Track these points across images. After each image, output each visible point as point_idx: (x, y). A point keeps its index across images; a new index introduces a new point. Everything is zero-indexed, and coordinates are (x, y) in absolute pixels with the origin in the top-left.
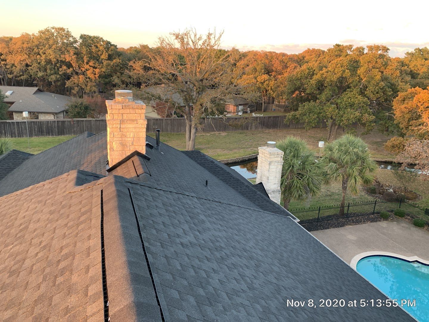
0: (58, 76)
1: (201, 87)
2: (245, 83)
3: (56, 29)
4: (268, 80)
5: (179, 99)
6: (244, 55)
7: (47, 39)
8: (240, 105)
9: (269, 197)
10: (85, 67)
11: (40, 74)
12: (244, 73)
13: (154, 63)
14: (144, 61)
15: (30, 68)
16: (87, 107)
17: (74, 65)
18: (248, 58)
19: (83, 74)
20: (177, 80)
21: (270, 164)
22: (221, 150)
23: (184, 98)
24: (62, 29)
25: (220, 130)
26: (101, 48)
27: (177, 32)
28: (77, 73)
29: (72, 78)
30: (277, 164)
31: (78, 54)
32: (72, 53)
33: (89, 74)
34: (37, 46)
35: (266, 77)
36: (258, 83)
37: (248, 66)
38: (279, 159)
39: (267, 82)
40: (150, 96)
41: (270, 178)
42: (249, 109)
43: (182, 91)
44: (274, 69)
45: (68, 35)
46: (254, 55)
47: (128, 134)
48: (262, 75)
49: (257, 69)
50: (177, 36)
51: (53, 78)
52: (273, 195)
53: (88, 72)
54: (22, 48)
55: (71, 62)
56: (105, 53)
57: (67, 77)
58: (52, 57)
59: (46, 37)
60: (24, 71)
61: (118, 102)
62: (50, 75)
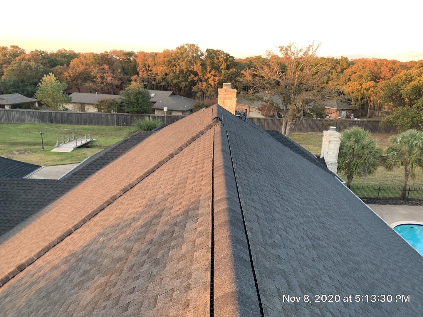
0: (187, 83)
1: (296, 90)
2: (350, 89)
3: (189, 45)
4: (373, 86)
5: (278, 100)
6: (353, 63)
7: (182, 54)
8: (343, 110)
9: (327, 167)
10: (207, 75)
11: (175, 81)
12: (349, 80)
13: (260, 71)
14: (253, 69)
15: (168, 76)
17: (199, 74)
18: (355, 66)
19: (206, 81)
20: (280, 85)
21: (329, 142)
22: (313, 146)
23: (283, 99)
24: (193, 45)
25: (317, 131)
26: (221, 60)
27: (282, 45)
28: (201, 81)
29: (197, 85)
30: (335, 143)
31: (203, 65)
32: (199, 64)
33: (211, 81)
34: (174, 59)
35: (372, 83)
36: (362, 89)
37: (355, 73)
38: (337, 139)
39: (372, 89)
40: (255, 98)
41: (329, 153)
42: (353, 114)
43: (282, 94)
44: (381, 76)
45: (197, 50)
46: (363, 63)
47: (227, 105)
48: (368, 82)
49: (364, 76)
50: (282, 49)
51: (183, 84)
52: (331, 166)
53: (209, 79)
54: (164, 61)
55: (198, 72)
56: (224, 63)
57: (194, 83)
58: (184, 68)
59: (181, 52)
60: (163, 79)
61: (224, 89)
62: (182, 82)
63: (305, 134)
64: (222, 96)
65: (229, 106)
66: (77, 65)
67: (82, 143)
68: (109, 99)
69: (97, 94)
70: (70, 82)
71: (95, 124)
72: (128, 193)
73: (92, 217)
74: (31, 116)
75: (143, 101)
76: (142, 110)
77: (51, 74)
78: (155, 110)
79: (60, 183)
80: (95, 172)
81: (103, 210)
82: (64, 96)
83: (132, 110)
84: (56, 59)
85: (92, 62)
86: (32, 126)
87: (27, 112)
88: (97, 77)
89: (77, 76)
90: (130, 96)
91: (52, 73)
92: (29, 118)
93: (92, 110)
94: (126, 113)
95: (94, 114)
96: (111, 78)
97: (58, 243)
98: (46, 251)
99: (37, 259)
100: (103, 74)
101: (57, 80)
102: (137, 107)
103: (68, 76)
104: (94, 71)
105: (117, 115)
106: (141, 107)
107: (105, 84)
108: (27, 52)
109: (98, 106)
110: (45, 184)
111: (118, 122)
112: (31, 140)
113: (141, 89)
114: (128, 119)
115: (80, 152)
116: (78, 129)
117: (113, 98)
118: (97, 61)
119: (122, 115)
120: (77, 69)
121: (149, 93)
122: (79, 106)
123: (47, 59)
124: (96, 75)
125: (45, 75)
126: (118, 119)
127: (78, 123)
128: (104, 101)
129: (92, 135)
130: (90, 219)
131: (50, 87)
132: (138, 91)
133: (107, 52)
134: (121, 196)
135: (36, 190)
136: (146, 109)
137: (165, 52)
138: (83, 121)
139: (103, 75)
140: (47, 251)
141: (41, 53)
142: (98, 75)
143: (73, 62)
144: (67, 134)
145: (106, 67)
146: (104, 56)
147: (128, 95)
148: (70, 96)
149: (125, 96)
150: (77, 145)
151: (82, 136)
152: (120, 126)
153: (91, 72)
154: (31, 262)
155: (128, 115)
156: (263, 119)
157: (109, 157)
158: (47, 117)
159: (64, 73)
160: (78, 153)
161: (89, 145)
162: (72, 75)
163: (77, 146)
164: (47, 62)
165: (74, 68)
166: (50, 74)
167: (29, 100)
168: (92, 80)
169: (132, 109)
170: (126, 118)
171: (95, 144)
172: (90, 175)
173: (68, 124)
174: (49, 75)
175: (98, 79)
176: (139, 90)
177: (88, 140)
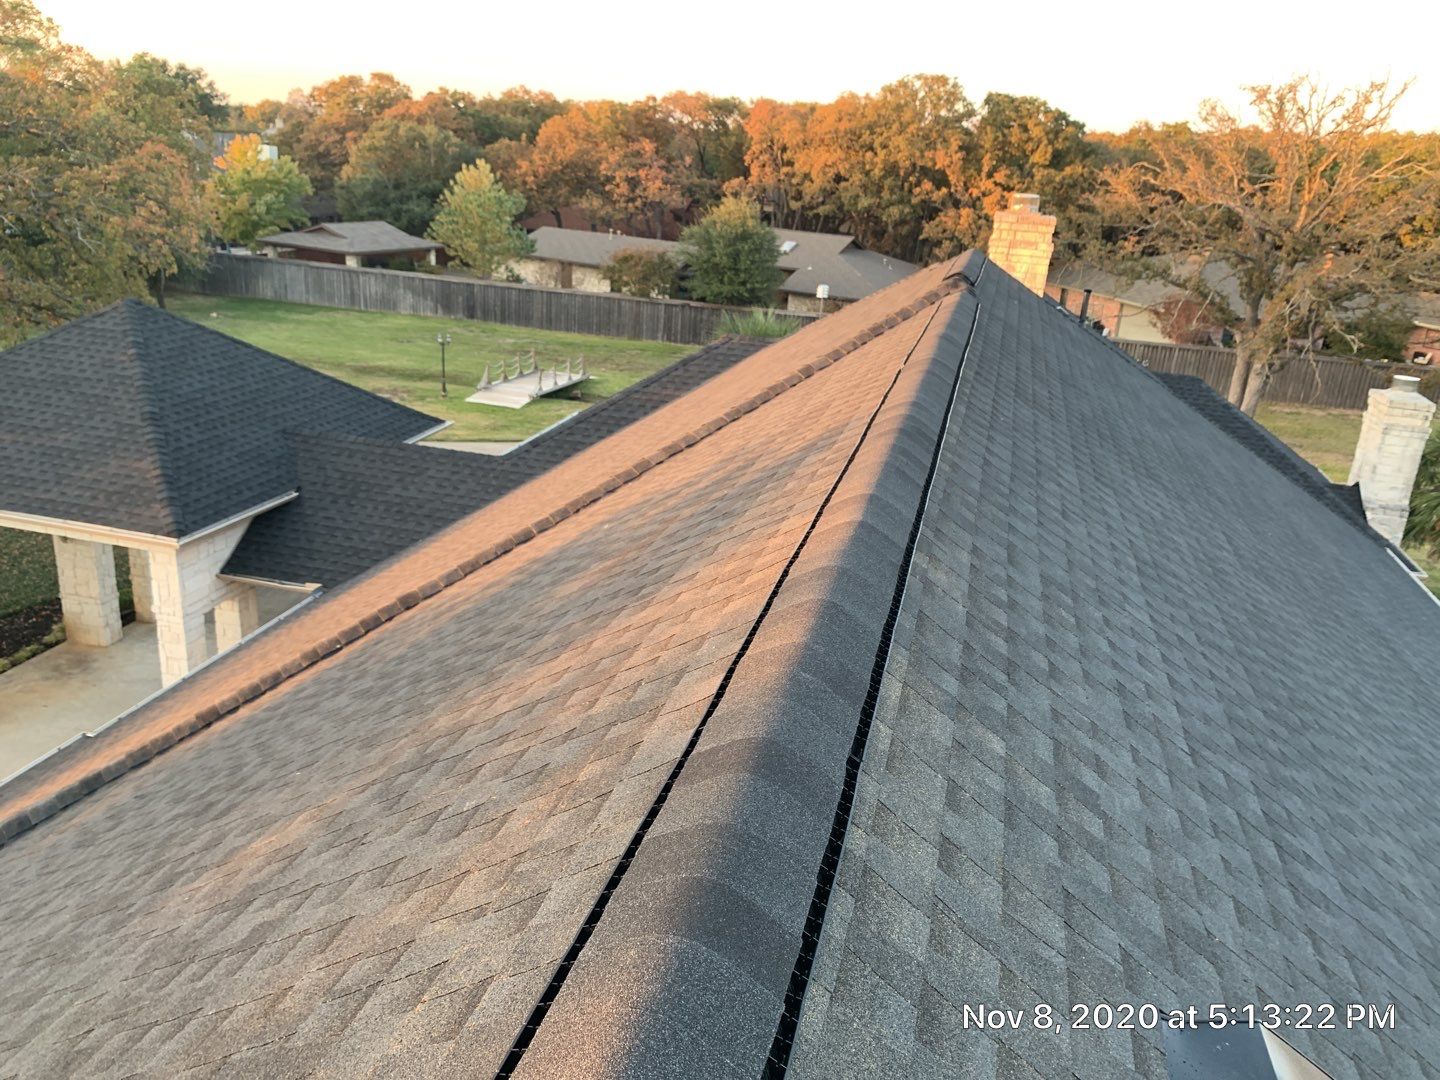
0: (907, 210)
1: (1299, 248)
3: (926, 79)
5: (1226, 282)
7: (899, 108)
9: (1365, 518)
10: (981, 184)
11: (865, 202)
13: (1171, 172)
14: (1143, 167)
15: (843, 184)
17: (952, 179)
19: (974, 204)
20: (1239, 229)
21: (1386, 430)
23: (1245, 280)
24: (943, 80)
26: (1036, 132)
27: (1264, 82)
28: (956, 204)
29: (942, 217)
30: (1407, 434)
31: (970, 148)
32: (954, 144)
33: (989, 206)
34: (871, 128)
38: (1418, 422)
40: (1139, 269)
41: (1381, 469)
43: (1243, 260)
45: (954, 96)
47: (1019, 265)
50: (1262, 95)
51: (895, 211)
52: (1380, 516)
54: (836, 132)
55: (948, 172)
56: (1046, 146)
57: (930, 211)
58: (902, 158)
59: (898, 103)
60: (828, 194)
61: (1014, 213)
62: (888, 207)
63: (1319, 413)
64: (1004, 235)
65: (1024, 269)
66: (560, 138)
67: (556, 383)
68: (648, 252)
69: (611, 235)
70: (535, 193)
71: (599, 332)
72: (679, 457)
73: (584, 507)
74: (414, 292)
75: (753, 262)
76: (746, 295)
77: (480, 162)
78: (790, 298)
79: (494, 465)
80: (592, 444)
81: (612, 491)
82: (514, 233)
83: (716, 290)
84: (497, 116)
85: (605, 131)
86: (417, 323)
87: (404, 277)
88: (618, 180)
89: (555, 173)
90: (715, 245)
91: (483, 161)
92: (410, 298)
93: (594, 285)
94: (698, 300)
95: (598, 297)
96: (659, 183)
97: (498, 557)
98: (468, 570)
99: (446, 586)
100: (637, 170)
101: (496, 182)
102: (731, 282)
103: (530, 172)
104: (610, 160)
105: (667, 305)
106: (744, 283)
107: (638, 203)
108: (418, 95)
109: (612, 274)
110: (456, 465)
111: (670, 329)
112: (412, 363)
113: (750, 223)
114: (701, 321)
115: (547, 411)
116: (548, 343)
117: (660, 250)
118: (622, 126)
119: (683, 306)
120: (559, 150)
121: (774, 239)
122: (556, 269)
123: (473, 116)
124: (614, 171)
125: (464, 166)
126: (669, 320)
127: (549, 323)
128: (632, 257)
129: (589, 363)
130: (578, 511)
131: (475, 203)
132: (740, 230)
133: (654, 99)
134: (661, 462)
135: (430, 477)
136: (760, 290)
137: (842, 101)
138: (563, 317)
139: (634, 174)
140: (471, 572)
141: (457, 97)
142: (619, 175)
143: (547, 130)
144: (513, 353)
145: (648, 146)
146: (644, 111)
147: (707, 241)
148: (532, 236)
149: (698, 244)
150: (540, 389)
151: (557, 362)
152: (675, 341)
153: (599, 162)
154: (431, 592)
155: (702, 309)
156: (1164, 348)
157: (636, 403)
158: (460, 299)
159: (519, 162)
160: (542, 414)
161: (577, 392)
162: (541, 170)
163: (541, 393)
164: (471, 126)
165: (548, 147)
166: (478, 161)
167: (411, 242)
168: (601, 188)
169: (716, 287)
170: (695, 317)
171: (595, 391)
172: (579, 450)
173: (518, 323)
174: (476, 166)
175: (618, 186)
176: (744, 224)
177: (576, 378)
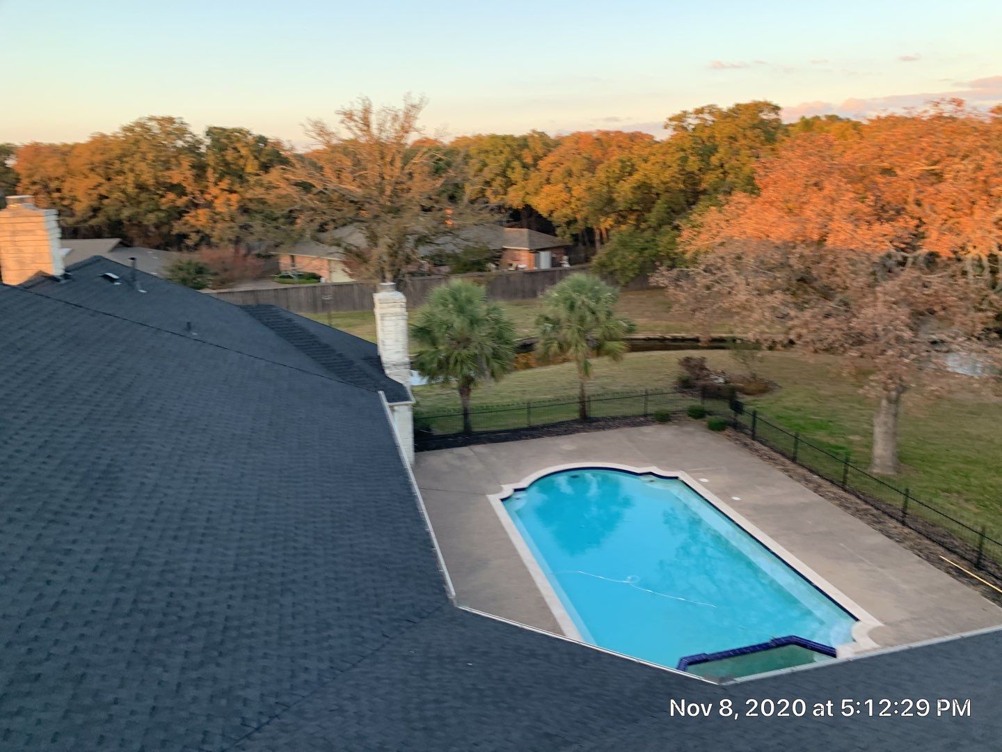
0: (161, 215)
2: (549, 202)
3: (158, 120)
6: (558, 142)
7: (137, 142)
8: (542, 250)
9: (384, 374)
10: (211, 191)
11: (126, 213)
12: (548, 181)
15: (106, 202)
16: (201, 268)
17: (189, 189)
18: (562, 150)
19: (209, 205)
24: (171, 120)
26: (244, 152)
28: (196, 206)
29: (187, 217)
30: (397, 318)
31: (200, 169)
32: (187, 167)
33: (219, 206)
34: (120, 158)
36: (573, 200)
37: (560, 165)
38: (399, 310)
45: (182, 132)
46: (577, 143)
50: (349, 116)
51: (152, 218)
52: (394, 371)
53: (216, 201)
54: (92, 163)
55: (184, 184)
56: (254, 160)
57: (180, 213)
58: (148, 178)
59: (136, 138)
60: (96, 211)
61: (10, 209)
62: (146, 214)
137: (94, 140)
